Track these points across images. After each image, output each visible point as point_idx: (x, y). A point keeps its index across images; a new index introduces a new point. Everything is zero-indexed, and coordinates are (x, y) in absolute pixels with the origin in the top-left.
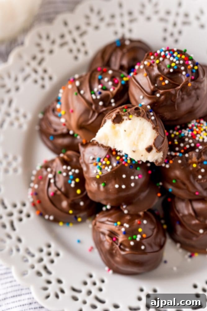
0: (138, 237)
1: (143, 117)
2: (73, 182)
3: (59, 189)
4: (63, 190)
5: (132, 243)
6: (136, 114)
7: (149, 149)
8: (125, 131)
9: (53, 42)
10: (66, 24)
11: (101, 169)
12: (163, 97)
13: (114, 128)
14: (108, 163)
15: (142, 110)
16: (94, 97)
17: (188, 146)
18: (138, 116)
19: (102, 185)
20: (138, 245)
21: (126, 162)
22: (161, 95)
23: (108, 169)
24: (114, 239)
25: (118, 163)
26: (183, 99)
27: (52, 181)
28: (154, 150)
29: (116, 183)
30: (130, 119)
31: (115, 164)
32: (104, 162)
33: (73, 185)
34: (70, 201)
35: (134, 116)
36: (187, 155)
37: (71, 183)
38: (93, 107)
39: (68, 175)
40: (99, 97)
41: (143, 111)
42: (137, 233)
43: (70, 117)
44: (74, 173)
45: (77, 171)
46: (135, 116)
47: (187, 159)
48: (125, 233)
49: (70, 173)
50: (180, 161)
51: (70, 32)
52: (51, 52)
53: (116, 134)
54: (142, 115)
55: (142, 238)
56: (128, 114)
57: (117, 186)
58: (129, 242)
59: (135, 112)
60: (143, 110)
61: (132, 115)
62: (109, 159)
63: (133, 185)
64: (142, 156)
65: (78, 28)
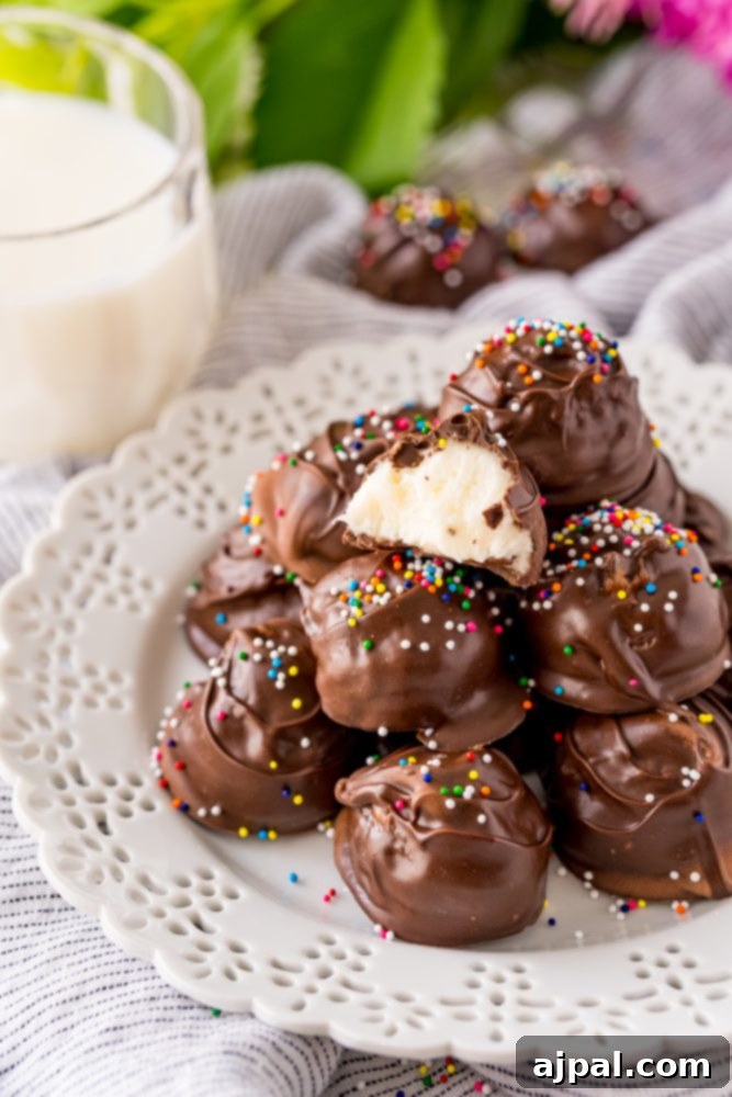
0: (469, 792)
1: (475, 441)
2: (281, 676)
3: (242, 702)
4: (252, 701)
5: (450, 804)
6: (455, 435)
7: (494, 517)
8: (427, 478)
9: (234, 429)
10: (268, 392)
11: (360, 606)
12: (529, 410)
13: (397, 481)
14: (381, 588)
15: (473, 421)
16: (342, 455)
17: (601, 543)
18: (460, 440)
19: (363, 647)
20: (467, 810)
21: (432, 583)
22: (524, 404)
23: (383, 600)
24: (398, 804)
25: (409, 585)
26: (581, 423)
27: (221, 682)
28: (508, 519)
29: (402, 637)
30: (440, 449)
31: (399, 589)
32: (369, 588)
33: (280, 684)
34: (271, 731)
35: (451, 441)
36: (599, 561)
37: (275, 679)
38: (340, 482)
39: (266, 661)
40: (354, 455)
41: (474, 424)
42: (465, 781)
43: (274, 527)
44: (283, 656)
45: (292, 651)
46: (455, 439)
47: (601, 574)
48: (429, 779)
49: (274, 655)
50: (580, 582)
51: (279, 410)
52: (227, 450)
53: (402, 496)
54: (471, 436)
55: (478, 795)
56: (434, 436)
57: (405, 644)
58: (440, 800)
59: (453, 429)
60: (476, 420)
61: (445, 439)
62: (384, 579)
63: (450, 645)
64: (474, 542)
65: (300, 402)
